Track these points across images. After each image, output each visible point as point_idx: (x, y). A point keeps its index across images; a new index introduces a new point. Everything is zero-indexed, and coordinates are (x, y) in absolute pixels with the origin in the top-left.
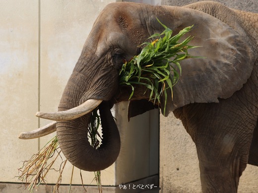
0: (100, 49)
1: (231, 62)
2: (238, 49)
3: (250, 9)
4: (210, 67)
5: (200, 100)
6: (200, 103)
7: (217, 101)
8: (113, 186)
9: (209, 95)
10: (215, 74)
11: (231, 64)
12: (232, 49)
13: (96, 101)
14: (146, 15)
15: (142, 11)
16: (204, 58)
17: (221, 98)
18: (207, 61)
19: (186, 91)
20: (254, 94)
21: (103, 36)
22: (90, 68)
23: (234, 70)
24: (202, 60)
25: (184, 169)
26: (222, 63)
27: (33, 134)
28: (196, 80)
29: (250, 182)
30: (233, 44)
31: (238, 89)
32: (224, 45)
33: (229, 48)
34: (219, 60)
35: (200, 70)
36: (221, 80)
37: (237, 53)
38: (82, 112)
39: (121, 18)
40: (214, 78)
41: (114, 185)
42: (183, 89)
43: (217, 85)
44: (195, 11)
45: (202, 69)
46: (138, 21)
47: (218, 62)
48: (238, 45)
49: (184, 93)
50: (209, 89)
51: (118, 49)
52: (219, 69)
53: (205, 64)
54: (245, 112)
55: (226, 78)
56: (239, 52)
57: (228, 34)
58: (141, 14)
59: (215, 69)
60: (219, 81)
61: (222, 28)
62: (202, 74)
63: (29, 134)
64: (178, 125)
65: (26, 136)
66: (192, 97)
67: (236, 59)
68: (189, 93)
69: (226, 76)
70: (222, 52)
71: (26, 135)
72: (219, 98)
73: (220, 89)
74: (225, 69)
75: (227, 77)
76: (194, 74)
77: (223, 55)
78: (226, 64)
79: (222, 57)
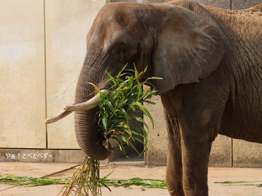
0: (106, 46)
1: (207, 49)
3: (215, 5)
4: (192, 54)
5: (185, 81)
6: (185, 84)
7: (198, 81)
9: (191, 77)
10: (196, 59)
12: (208, 38)
14: (141, 14)
15: (138, 11)
16: (187, 47)
17: (201, 78)
18: (189, 49)
19: (175, 76)
20: (226, 75)
21: (108, 34)
22: (100, 62)
23: (210, 55)
24: (185, 48)
25: (163, 135)
26: (201, 50)
28: (182, 65)
29: (217, 145)
30: (208, 34)
31: (214, 70)
32: (202, 35)
33: (206, 37)
34: (198, 47)
35: (184, 57)
36: (201, 64)
37: (212, 41)
39: (120, 18)
40: (195, 63)
42: (173, 74)
43: (198, 68)
44: (178, 8)
45: (186, 56)
46: (135, 20)
47: (197, 49)
48: (212, 34)
49: (174, 77)
50: (192, 72)
52: (198, 55)
53: (188, 51)
54: (220, 90)
55: (204, 62)
56: (213, 40)
57: (204, 25)
58: (137, 14)
59: (195, 55)
60: (199, 65)
61: (199, 21)
62: (186, 60)
64: (158, 99)
66: (179, 79)
67: (211, 46)
68: (177, 77)
69: (204, 60)
70: (200, 40)
72: (199, 79)
73: (200, 71)
74: (203, 54)
76: (180, 60)
77: (201, 43)
78: (203, 50)
79: (200, 45)
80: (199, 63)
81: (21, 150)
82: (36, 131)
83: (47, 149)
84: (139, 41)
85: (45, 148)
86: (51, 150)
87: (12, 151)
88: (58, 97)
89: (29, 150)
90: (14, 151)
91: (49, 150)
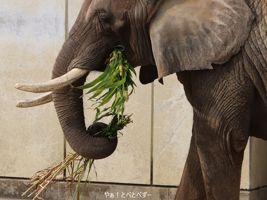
1: (226, 23)
2: (233, 9)
4: (203, 30)
5: (191, 67)
7: (211, 68)
8: (246, 190)
9: (201, 62)
10: (209, 38)
11: (226, 25)
12: (228, 9)
13: (81, 70)
17: (215, 63)
18: (200, 24)
23: (229, 32)
24: (194, 23)
26: (217, 25)
27: (32, 102)
28: (187, 45)
30: (229, 3)
31: (235, 53)
32: (220, 4)
33: (225, 8)
34: (214, 21)
35: (192, 34)
36: (214, 44)
37: (233, 13)
38: (63, 83)
40: (207, 42)
41: (248, 188)
43: (210, 49)
47: (212, 23)
48: (234, 3)
51: (104, 14)
52: (213, 32)
53: (197, 27)
55: (220, 42)
56: (234, 12)
59: (209, 32)
60: (212, 46)
62: (195, 38)
63: (26, 103)
65: (23, 105)
67: (231, 20)
69: (219, 39)
70: (218, 12)
71: (23, 103)
72: (213, 65)
73: (213, 54)
74: (219, 31)
75: (221, 40)
76: (184, 38)
77: (219, 15)
78: (220, 25)
79: (217, 18)
80: (213, 43)
81: (111, 185)
82: (135, 156)
83: (151, 185)
84: (126, 10)
85: (149, 183)
86: (159, 188)
87: (96, 186)
88: (171, 103)
89: (123, 186)
90: (100, 187)
91: (154, 187)
